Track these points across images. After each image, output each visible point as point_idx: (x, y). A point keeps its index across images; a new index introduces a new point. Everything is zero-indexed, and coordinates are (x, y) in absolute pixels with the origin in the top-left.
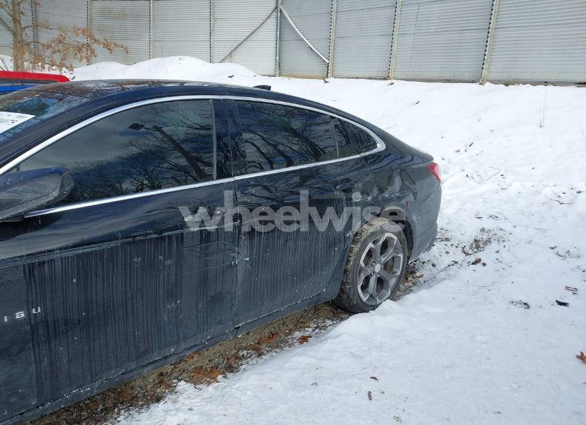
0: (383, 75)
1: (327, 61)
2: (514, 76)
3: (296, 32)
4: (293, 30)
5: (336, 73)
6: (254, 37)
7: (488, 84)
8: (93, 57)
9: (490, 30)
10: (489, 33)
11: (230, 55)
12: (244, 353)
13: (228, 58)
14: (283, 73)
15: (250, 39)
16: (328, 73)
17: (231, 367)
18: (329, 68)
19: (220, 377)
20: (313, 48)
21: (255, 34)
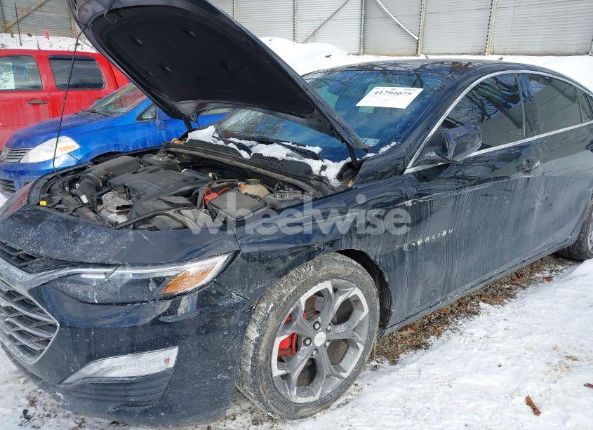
0: (479, 50)
1: (417, 38)
3: (382, 9)
4: (380, 7)
5: (426, 50)
6: (337, 15)
11: (314, 34)
12: (507, 286)
13: (312, 37)
14: (367, 51)
15: (334, 18)
16: (417, 50)
17: (509, 295)
18: (419, 45)
19: (505, 301)
20: (401, 25)
21: (339, 13)
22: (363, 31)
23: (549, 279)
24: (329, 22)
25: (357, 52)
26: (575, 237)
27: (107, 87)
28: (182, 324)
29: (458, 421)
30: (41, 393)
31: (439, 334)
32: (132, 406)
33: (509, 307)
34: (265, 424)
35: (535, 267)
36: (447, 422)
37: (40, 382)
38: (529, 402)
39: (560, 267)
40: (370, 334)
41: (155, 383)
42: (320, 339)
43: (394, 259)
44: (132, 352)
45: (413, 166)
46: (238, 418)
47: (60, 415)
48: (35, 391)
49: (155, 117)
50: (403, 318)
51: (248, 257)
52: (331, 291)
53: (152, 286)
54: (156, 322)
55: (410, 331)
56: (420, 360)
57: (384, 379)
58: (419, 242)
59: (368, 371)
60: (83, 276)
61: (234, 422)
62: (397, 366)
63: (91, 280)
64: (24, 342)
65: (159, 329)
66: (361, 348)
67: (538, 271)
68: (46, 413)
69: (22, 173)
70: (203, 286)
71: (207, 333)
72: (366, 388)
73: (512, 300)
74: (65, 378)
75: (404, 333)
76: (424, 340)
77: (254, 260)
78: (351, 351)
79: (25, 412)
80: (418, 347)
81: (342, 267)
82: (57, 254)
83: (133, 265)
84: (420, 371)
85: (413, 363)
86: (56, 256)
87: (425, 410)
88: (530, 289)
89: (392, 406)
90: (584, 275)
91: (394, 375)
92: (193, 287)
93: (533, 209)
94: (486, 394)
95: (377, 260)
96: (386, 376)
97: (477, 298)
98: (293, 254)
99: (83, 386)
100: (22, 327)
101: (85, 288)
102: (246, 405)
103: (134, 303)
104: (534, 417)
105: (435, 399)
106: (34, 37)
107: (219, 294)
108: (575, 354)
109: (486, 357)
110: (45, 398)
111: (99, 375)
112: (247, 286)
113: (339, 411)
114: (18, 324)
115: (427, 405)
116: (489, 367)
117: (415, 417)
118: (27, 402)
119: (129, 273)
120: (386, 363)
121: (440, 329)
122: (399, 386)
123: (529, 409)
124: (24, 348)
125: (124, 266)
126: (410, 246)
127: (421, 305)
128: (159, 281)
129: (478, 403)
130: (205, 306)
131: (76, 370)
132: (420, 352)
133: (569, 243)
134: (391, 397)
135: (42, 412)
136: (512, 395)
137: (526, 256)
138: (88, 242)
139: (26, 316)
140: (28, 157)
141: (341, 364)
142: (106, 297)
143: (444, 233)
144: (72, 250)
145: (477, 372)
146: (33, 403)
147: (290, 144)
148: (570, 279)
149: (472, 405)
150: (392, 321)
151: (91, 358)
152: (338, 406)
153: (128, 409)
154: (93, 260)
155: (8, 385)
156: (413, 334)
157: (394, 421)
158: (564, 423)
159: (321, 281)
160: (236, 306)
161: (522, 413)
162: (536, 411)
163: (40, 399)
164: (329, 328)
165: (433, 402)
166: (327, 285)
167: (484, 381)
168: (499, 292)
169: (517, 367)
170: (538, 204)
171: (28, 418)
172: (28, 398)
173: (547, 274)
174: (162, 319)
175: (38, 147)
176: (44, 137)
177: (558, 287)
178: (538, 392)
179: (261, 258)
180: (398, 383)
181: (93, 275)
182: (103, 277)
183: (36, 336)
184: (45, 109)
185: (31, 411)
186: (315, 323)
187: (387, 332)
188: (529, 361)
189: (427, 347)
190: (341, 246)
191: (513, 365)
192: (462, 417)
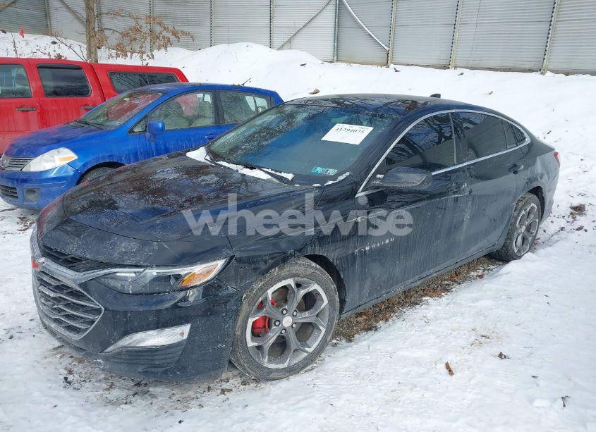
0: (444, 63)
1: (388, 49)
2: (574, 66)
3: (355, 19)
4: (353, 17)
5: (396, 60)
6: (313, 24)
7: (549, 74)
8: (169, 45)
9: (552, 23)
10: (550, 25)
11: (290, 41)
12: (446, 282)
13: (287, 44)
14: (340, 58)
15: (309, 25)
16: (388, 60)
17: (447, 289)
18: (389, 55)
19: (443, 294)
20: (373, 35)
21: (314, 21)
22: (337, 39)
23: (481, 277)
24: (305, 30)
25: (331, 59)
26: (502, 241)
27: (92, 95)
28: (193, 307)
29: (393, 381)
30: (75, 365)
31: (387, 320)
32: (156, 367)
33: (445, 299)
34: (251, 385)
35: (471, 266)
36: (386, 381)
37: (85, 352)
38: (448, 366)
39: (492, 267)
40: (331, 320)
41: (173, 350)
42: (287, 321)
43: (347, 261)
44: (157, 328)
45: (362, 191)
46: (231, 381)
47: (94, 380)
48: (70, 364)
49: (146, 130)
50: (356, 306)
51: (240, 260)
52: (293, 285)
53: (172, 281)
54: (175, 306)
55: (364, 317)
56: (371, 339)
57: (341, 353)
58: (367, 248)
59: (329, 347)
60: (118, 274)
61: (228, 384)
62: (352, 343)
63: (127, 277)
64: (71, 323)
65: (177, 311)
66: (323, 330)
67: (473, 270)
68: (82, 379)
69: (25, 181)
70: (208, 281)
71: (211, 314)
72: (327, 359)
73: (449, 293)
74: (107, 348)
75: (360, 319)
76: (375, 324)
77: (244, 262)
78: (315, 332)
79: (66, 378)
80: (369, 329)
81: (303, 268)
82: (101, 258)
83: (158, 266)
84: (369, 347)
85: (365, 341)
86: (100, 260)
87: (371, 373)
88: (464, 284)
89: (346, 371)
90: (508, 273)
91: (349, 350)
92: (202, 282)
93: (463, 221)
94: (417, 362)
95: (335, 262)
96: (343, 350)
97: (421, 293)
98: (272, 259)
99: (120, 354)
100: (70, 312)
101: (123, 283)
102: (236, 372)
103: (159, 293)
104: (449, 377)
105: (378, 366)
106: (9, 34)
107: (220, 287)
108: (488, 334)
109: (421, 336)
110: (78, 368)
111: (132, 345)
112: (239, 282)
113: (307, 375)
114: (66, 310)
115: (372, 371)
116: (422, 344)
117: (363, 378)
118: (66, 372)
119: (153, 272)
120: (344, 341)
121: (388, 316)
122: (353, 357)
123: (447, 371)
124: (70, 328)
125: (152, 267)
126: (360, 251)
127: (369, 296)
128: (178, 277)
129: (410, 369)
130: (209, 295)
131: (115, 341)
132: (371, 333)
133: (497, 247)
134: (346, 365)
135: (79, 379)
136: (436, 363)
137: (458, 259)
138: (124, 250)
139: (74, 303)
140: (30, 166)
141: (307, 342)
142: (138, 289)
143: (387, 241)
144: (111, 255)
145: (412, 347)
146: (70, 372)
147: (269, 171)
148: (497, 276)
149: (405, 370)
150: (346, 308)
151: (127, 333)
152: (306, 371)
153: (153, 370)
154: (129, 262)
155: (47, 360)
156: (367, 320)
157: (347, 381)
158: (470, 381)
159: (284, 279)
160: (231, 296)
161: (441, 374)
162: (451, 372)
163: (75, 369)
164: (295, 313)
165: (376, 368)
166: (290, 282)
167: (418, 353)
168: (438, 287)
169: (443, 343)
170: (467, 216)
171: (70, 383)
172: (66, 369)
173: (480, 272)
174: (179, 304)
175: (39, 158)
176: (45, 148)
177: (486, 283)
178: (455, 361)
179: (250, 261)
180: (352, 355)
181: (127, 273)
182: (134, 275)
183: (82, 318)
184: (34, 116)
185: (70, 378)
186: (283, 310)
187: (344, 316)
188: (453, 339)
189: (376, 329)
190: (307, 251)
191: (441, 341)
192: (397, 378)
